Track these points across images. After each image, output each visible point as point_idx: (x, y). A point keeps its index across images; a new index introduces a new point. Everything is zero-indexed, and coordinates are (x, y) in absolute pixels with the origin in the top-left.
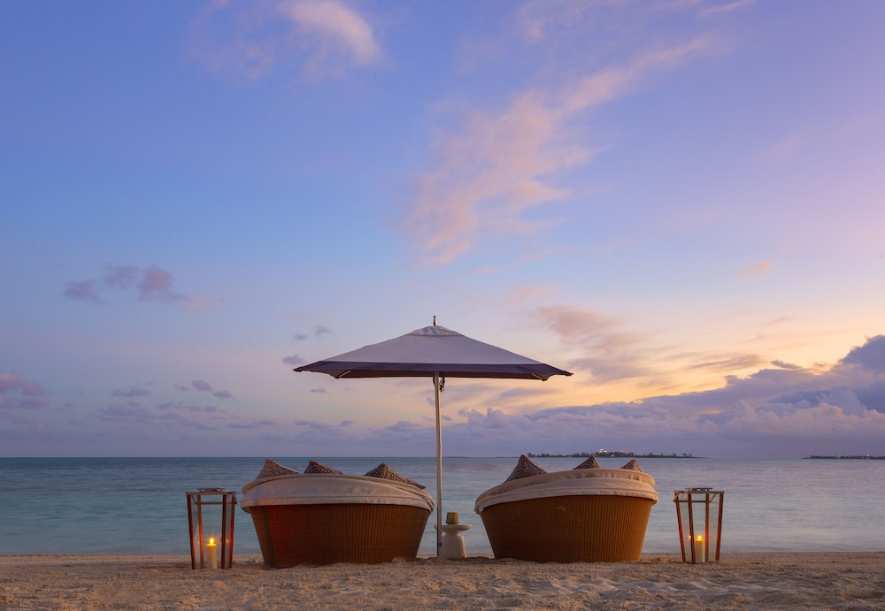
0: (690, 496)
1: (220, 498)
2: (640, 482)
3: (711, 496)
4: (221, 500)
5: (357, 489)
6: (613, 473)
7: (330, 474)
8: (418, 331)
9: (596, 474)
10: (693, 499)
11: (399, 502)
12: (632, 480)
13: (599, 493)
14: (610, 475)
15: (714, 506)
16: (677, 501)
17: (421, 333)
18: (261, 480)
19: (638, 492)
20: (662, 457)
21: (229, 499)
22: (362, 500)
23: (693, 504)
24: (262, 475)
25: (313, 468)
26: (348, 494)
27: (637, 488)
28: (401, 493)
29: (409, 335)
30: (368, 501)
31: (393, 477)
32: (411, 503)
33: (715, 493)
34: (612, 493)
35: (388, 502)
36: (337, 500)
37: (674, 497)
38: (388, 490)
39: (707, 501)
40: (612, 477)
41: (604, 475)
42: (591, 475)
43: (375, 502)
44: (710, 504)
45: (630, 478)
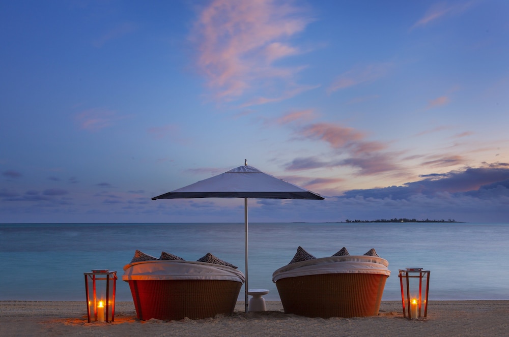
0: (407, 274)
1: (105, 276)
2: (377, 264)
3: (423, 273)
4: (106, 277)
5: (192, 271)
6: (358, 258)
7: (176, 261)
8: (234, 169)
9: (347, 259)
10: (409, 275)
11: (219, 278)
12: (371, 263)
13: (348, 272)
14: (356, 260)
15: (424, 279)
16: (400, 276)
17: (236, 171)
18: (133, 264)
19: (374, 271)
20: (435, 222)
21: (111, 277)
22: (195, 278)
23: (409, 278)
24: (135, 260)
25: (164, 256)
26: (186, 274)
27: (374, 268)
28: (221, 272)
29: (228, 172)
30: (199, 278)
31: (216, 262)
32: (227, 278)
33: (425, 272)
34: (357, 272)
35: (211, 279)
36: (179, 278)
37: (399, 274)
38: (212, 271)
39: (421, 277)
40: (358, 261)
41: (352, 260)
42: (343, 260)
43: (203, 279)
44: (422, 278)
45: (369, 261)
